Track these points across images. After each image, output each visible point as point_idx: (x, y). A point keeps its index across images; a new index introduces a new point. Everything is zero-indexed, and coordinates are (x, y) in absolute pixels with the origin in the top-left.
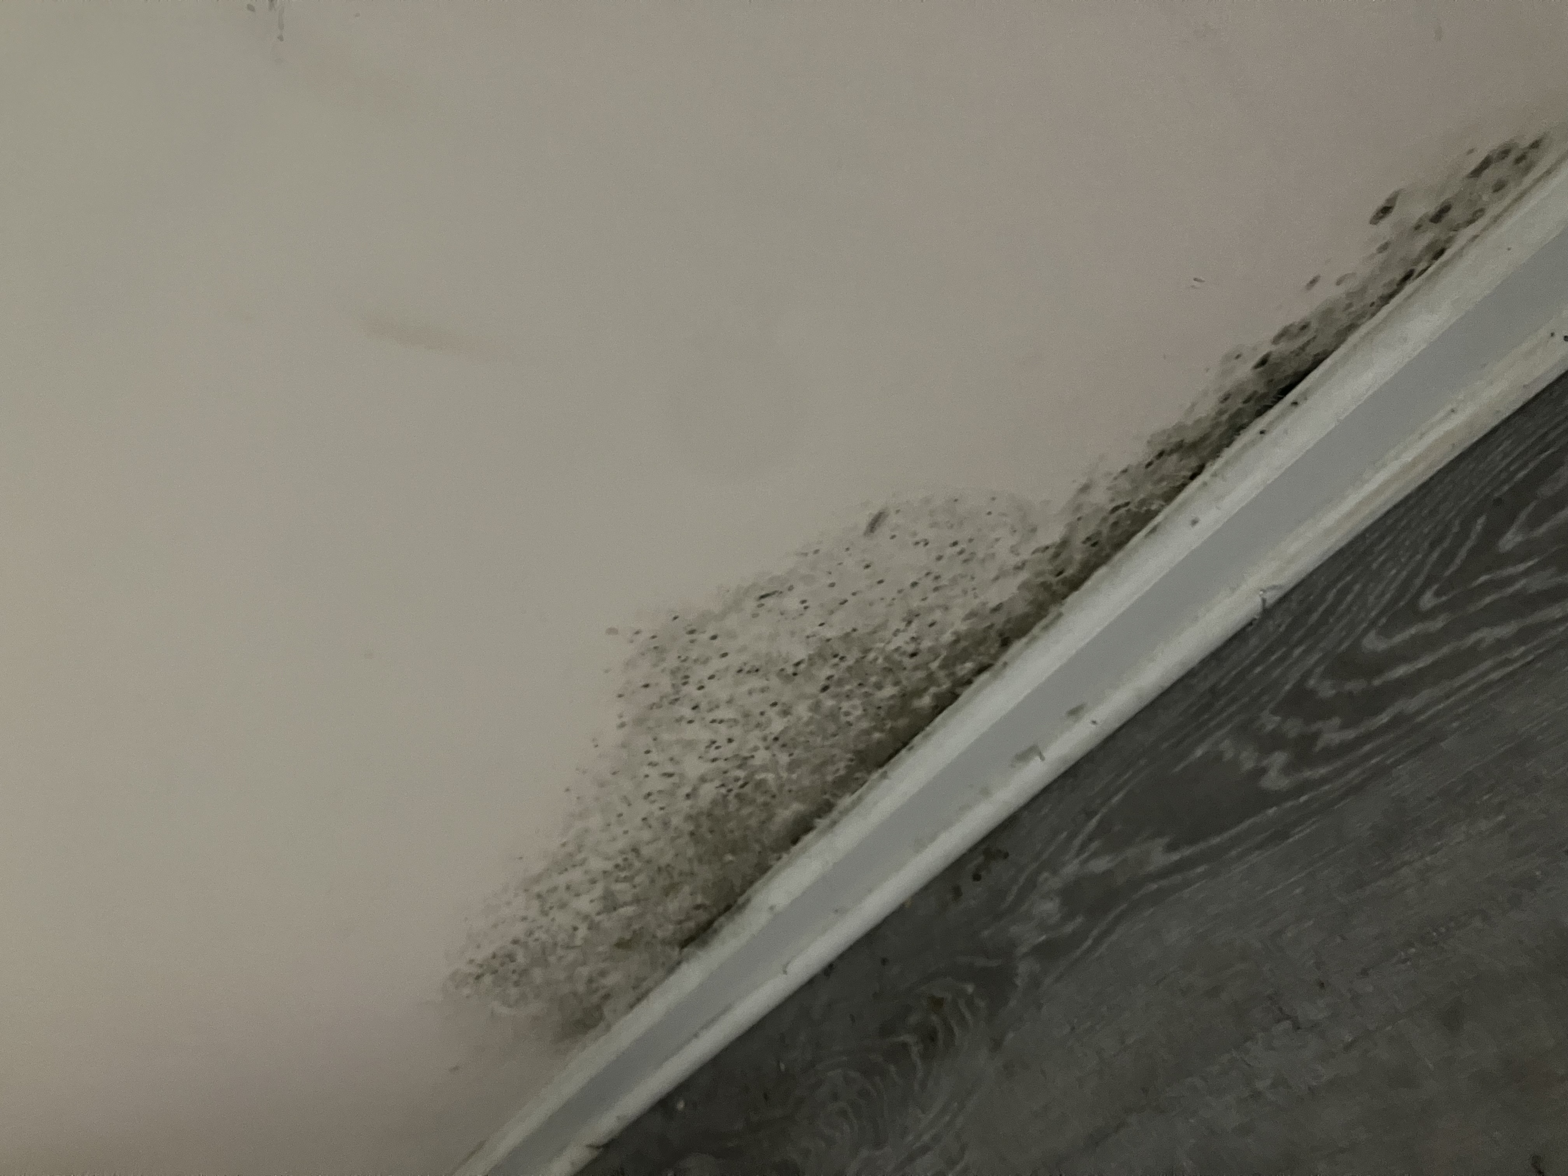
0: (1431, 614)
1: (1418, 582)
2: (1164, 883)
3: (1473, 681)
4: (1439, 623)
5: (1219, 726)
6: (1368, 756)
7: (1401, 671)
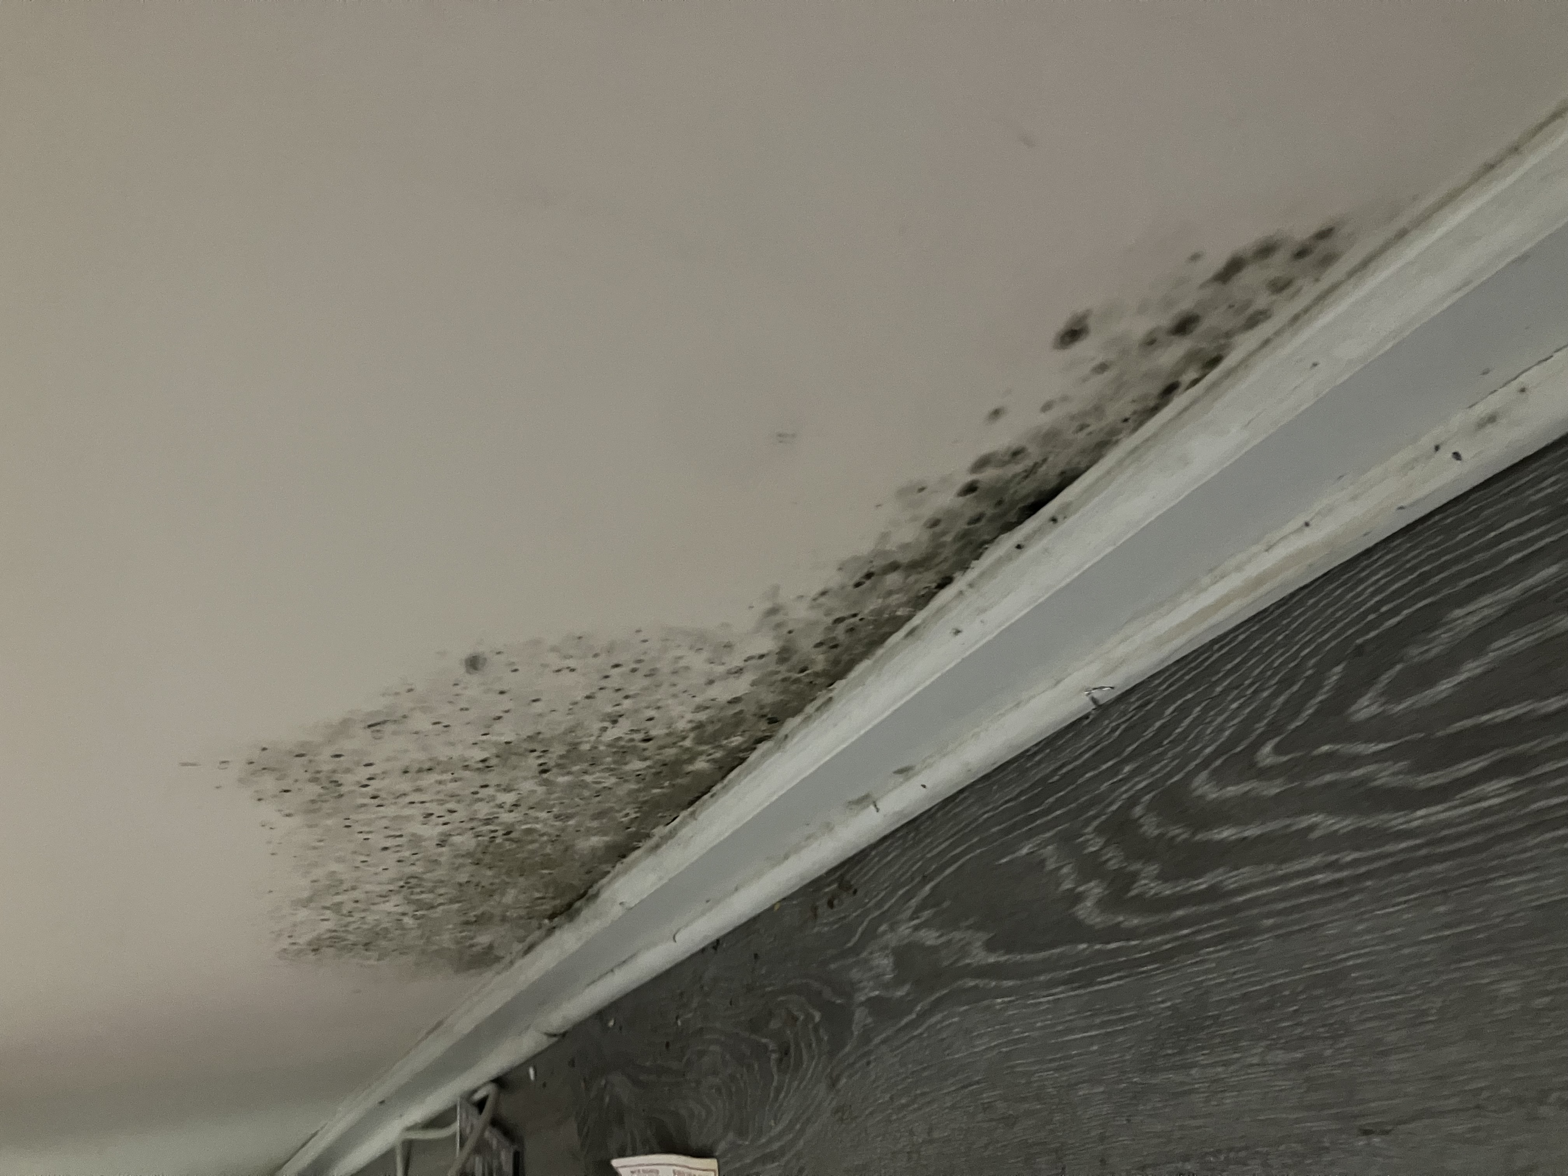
0: (1265, 774)
1: (1261, 727)
2: (980, 982)
3: (1299, 874)
4: (1273, 789)
5: (1046, 827)
6: (1179, 924)
7: (1227, 833)
